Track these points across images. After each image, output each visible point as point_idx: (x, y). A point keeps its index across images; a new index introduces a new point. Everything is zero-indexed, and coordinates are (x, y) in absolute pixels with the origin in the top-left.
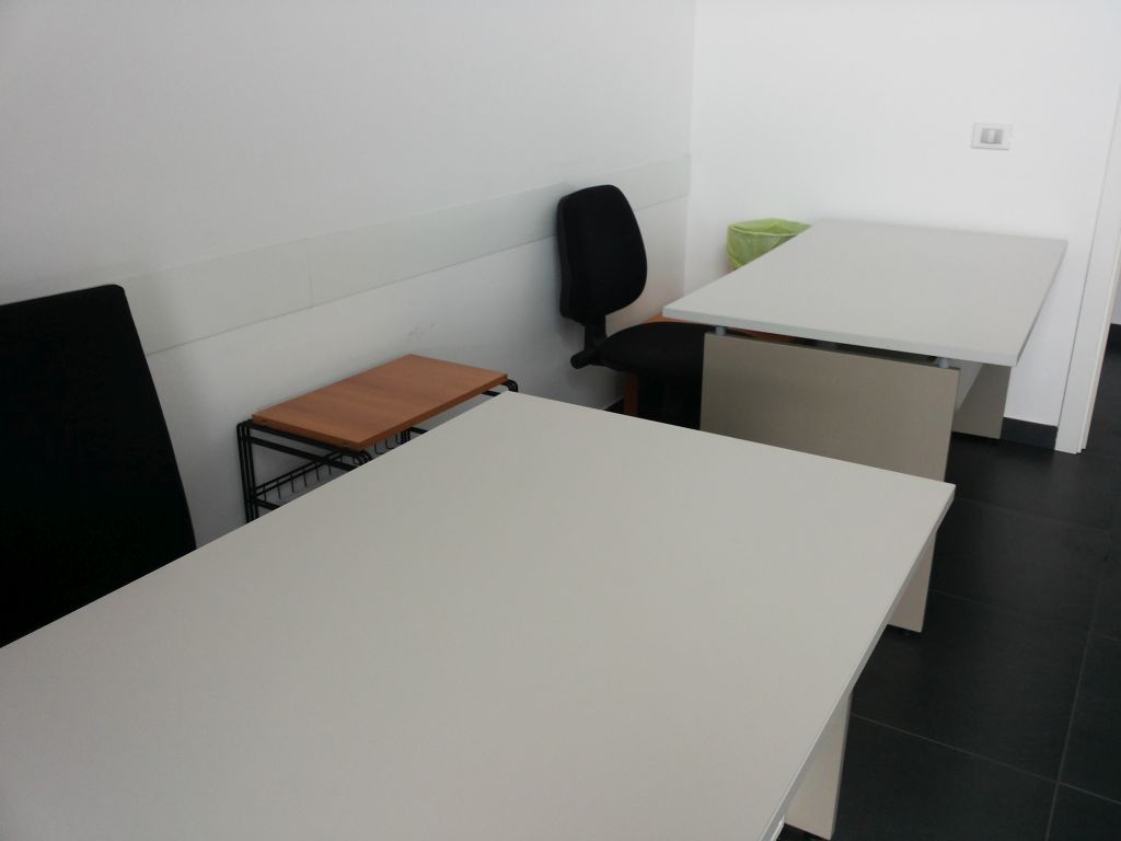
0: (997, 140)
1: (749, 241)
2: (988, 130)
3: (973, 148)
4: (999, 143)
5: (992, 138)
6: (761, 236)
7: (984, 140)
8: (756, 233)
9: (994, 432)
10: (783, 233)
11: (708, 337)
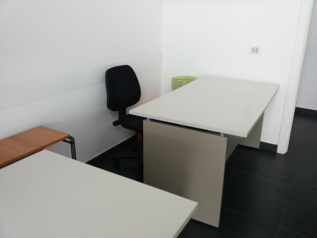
0: (257, 51)
1: (177, 83)
2: (254, 48)
3: (249, 53)
4: (258, 52)
5: (255, 50)
6: (181, 82)
7: (253, 51)
8: (179, 81)
9: (257, 146)
10: (188, 80)
11: (144, 121)
